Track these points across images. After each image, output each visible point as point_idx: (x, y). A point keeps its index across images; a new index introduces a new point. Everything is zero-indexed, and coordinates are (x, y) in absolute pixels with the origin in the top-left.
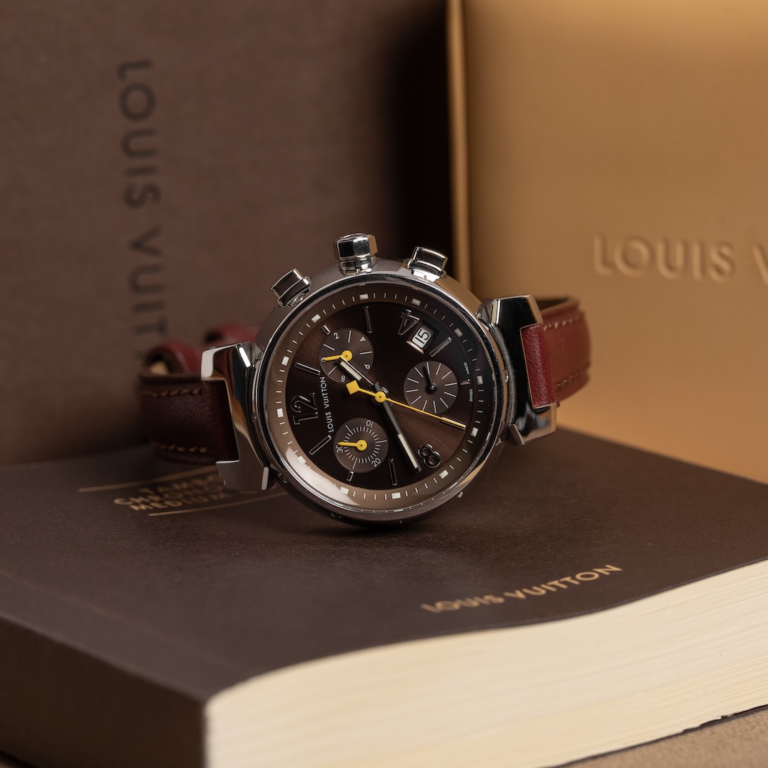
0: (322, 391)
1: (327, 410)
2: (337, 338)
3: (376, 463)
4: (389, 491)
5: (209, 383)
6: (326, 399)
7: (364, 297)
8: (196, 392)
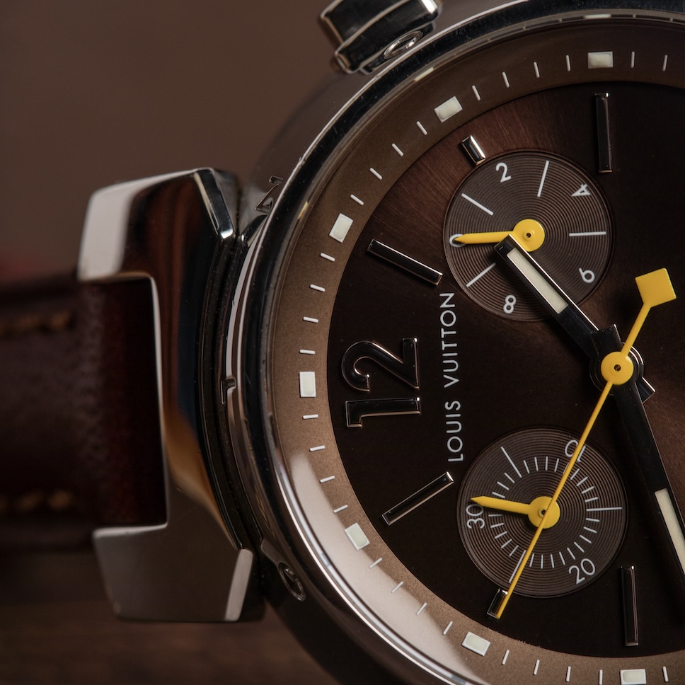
0: (443, 333)
1: (452, 394)
2: (504, 179)
3: (583, 572)
4: (615, 661)
5: (102, 286)
6: (451, 360)
7: (602, 59)
8: (59, 320)
